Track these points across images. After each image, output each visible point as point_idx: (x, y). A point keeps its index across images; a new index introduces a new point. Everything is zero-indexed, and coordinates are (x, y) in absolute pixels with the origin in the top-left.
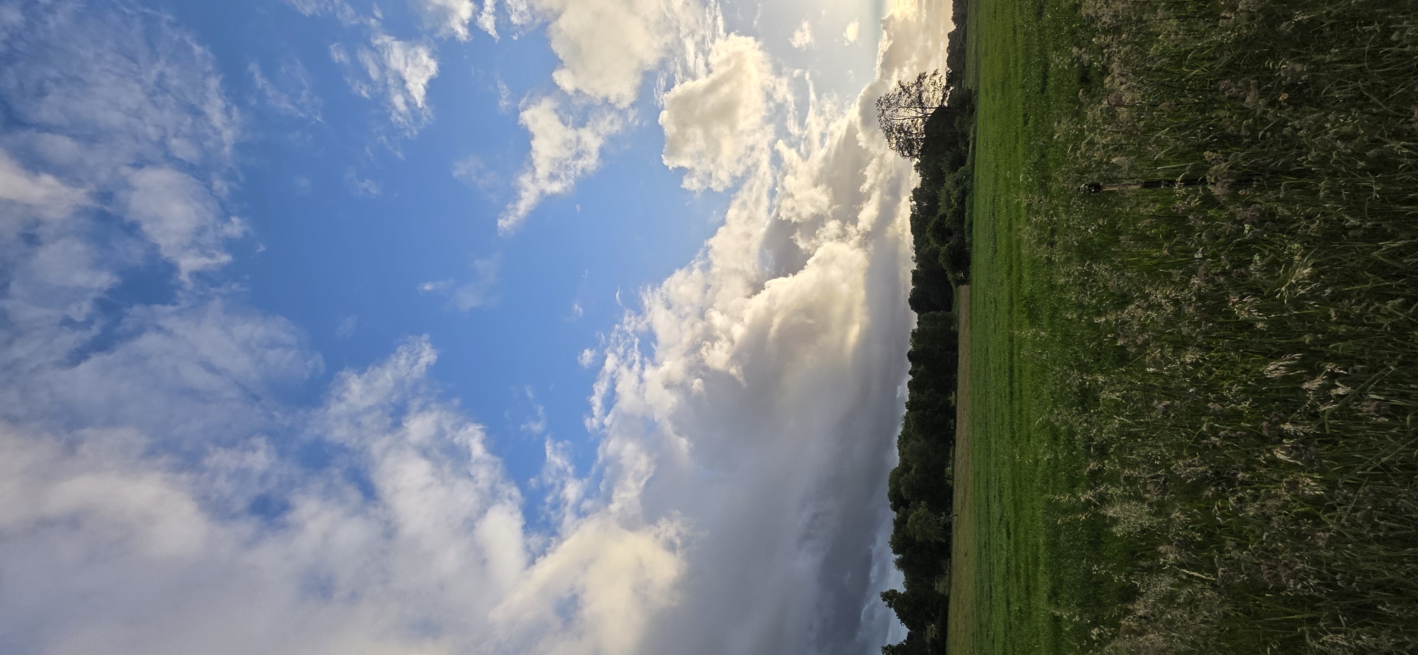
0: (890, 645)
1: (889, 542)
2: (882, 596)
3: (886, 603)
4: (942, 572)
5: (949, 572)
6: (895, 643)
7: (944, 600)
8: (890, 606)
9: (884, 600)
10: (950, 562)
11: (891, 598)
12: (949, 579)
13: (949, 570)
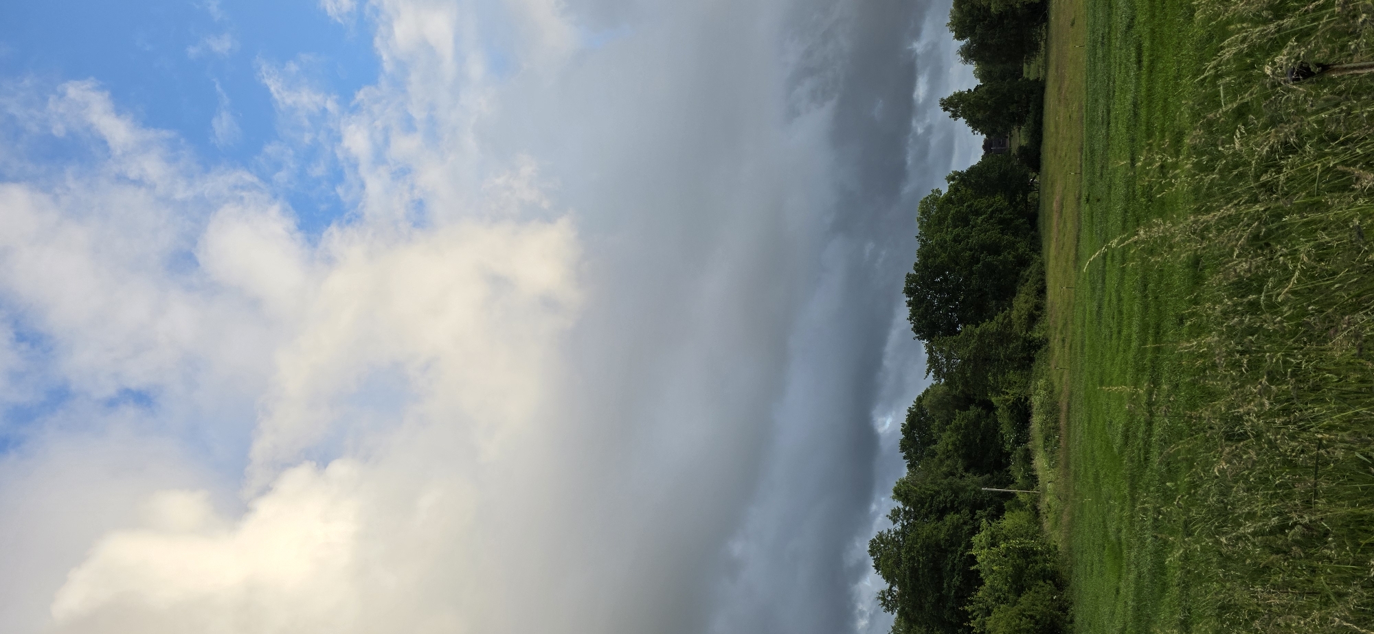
0: (956, 173)
1: (948, 24)
2: (942, 104)
3: (948, 113)
4: (1035, 47)
5: (1046, 43)
6: (964, 168)
7: (1039, 88)
8: (955, 116)
9: (945, 109)
10: (1047, 27)
11: (956, 106)
12: (1046, 55)
13: (1046, 40)
